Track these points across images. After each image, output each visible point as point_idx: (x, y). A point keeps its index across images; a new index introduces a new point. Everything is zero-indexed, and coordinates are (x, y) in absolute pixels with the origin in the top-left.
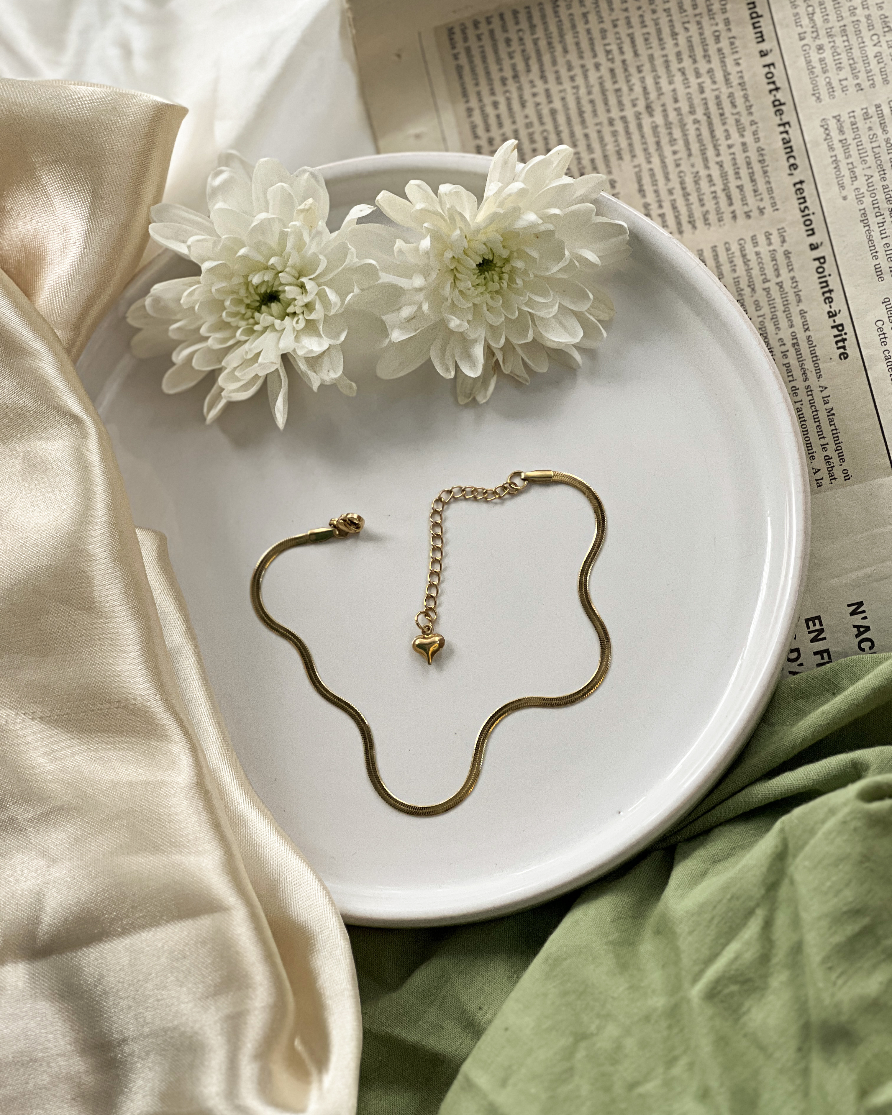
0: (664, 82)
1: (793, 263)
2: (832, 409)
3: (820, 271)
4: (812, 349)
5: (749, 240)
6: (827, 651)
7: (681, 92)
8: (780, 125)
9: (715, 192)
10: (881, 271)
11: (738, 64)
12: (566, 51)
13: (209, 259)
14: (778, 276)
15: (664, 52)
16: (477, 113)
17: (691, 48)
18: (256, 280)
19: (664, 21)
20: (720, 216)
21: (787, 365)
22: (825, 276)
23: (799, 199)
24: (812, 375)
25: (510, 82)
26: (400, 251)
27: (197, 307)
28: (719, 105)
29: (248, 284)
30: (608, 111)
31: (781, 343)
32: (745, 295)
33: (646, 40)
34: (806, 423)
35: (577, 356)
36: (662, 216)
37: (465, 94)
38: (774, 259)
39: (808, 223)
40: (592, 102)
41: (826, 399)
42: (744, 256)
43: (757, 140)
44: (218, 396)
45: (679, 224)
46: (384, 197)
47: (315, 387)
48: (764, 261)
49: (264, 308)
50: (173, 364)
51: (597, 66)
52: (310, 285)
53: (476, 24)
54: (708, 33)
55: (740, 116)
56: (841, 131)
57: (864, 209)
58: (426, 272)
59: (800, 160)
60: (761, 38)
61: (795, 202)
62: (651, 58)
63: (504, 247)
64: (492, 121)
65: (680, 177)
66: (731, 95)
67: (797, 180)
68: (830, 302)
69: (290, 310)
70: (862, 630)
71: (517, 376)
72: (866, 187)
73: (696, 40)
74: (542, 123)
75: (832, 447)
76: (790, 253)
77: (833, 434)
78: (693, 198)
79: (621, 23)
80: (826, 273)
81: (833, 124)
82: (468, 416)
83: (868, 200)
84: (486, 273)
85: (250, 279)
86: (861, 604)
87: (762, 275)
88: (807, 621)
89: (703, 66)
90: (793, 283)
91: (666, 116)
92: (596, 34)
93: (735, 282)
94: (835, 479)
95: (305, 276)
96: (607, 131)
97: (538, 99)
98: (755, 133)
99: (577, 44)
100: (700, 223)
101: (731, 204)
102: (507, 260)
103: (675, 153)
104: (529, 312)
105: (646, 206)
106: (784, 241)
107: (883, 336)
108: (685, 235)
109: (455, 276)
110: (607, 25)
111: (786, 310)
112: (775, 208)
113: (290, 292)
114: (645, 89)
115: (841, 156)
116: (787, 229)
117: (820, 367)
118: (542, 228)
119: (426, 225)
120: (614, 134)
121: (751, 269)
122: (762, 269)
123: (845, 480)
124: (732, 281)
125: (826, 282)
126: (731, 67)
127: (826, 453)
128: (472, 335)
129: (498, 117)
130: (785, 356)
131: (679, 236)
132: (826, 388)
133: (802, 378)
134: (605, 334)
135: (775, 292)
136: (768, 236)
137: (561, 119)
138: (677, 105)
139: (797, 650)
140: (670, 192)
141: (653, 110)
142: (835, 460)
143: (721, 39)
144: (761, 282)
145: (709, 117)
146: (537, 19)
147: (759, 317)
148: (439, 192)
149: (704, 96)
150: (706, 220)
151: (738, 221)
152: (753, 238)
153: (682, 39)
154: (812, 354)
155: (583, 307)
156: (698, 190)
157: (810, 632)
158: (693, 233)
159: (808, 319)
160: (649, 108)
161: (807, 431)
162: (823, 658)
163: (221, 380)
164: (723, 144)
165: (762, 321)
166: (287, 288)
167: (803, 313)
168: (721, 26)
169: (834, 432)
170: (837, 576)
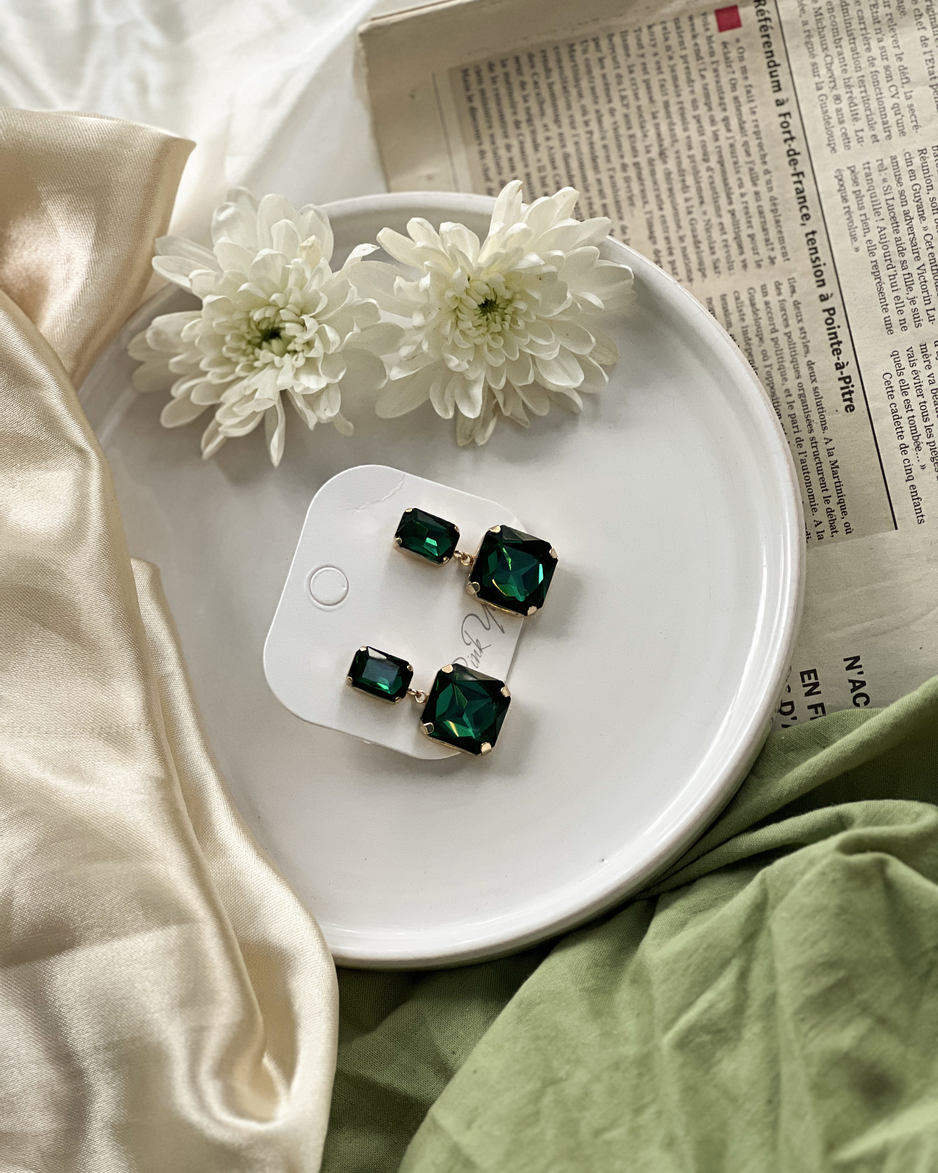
0: (678, 129)
1: (803, 313)
2: (836, 461)
3: (830, 322)
4: (818, 400)
5: (758, 289)
6: (822, 705)
7: (696, 139)
8: (793, 175)
9: (726, 241)
10: (890, 324)
11: (754, 113)
12: (580, 96)
13: (211, 293)
14: (787, 326)
15: (680, 99)
16: (489, 155)
17: (707, 95)
18: (257, 316)
19: (680, 68)
20: (730, 264)
21: (793, 416)
22: (834, 328)
23: (810, 249)
24: (817, 426)
25: (524, 125)
26: (400, 289)
27: (197, 341)
28: (733, 153)
29: (249, 320)
30: (622, 157)
31: (787, 394)
32: (752, 344)
33: (662, 86)
34: (810, 475)
35: (578, 400)
36: (672, 263)
37: (478, 136)
38: (783, 309)
39: (818, 273)
40: (605, 147)
41: (830, 451)
42: (753, 304)
43: (770, 189)
44: (216, 433)
45: (689, 271)
46: (385, 235)
47: (312, 424)
48: (773, 311)
49: (265, 344)
50: (172, 398)
51: (612, 112)
52: (310, 322)
53: (491, 67)
54: (725, 81)
55: (755, 164)
56: (856, 182)
57: (876, 261)
58: (425, 310)
59: (813, 211)
60: (778, 87)
61: (805, 252)
62: (666, 105)
63: (507, 288)
64: (505, 164)
65: (692, 224)
66: (746, 144)
67: (810, 230)
68: (838, 354)
69: (291, 347)
70: (857, 684)
71: (518, 419)
72: (879, 239)
73: (712, 87)
74: (554, 168)
75: (834, 500)
76: (799, 303)
77: (836, 487)
78: (704, 246)
79: (638, 69)
80: (834, 325)
81: (847, 175)
82: (466, 458)
83: (880, 252)
84: (489, 314)
85: (251, 314)
86: (857, 659)
87: (770, 325)
88: (802, 674)
89: (719, 115)
90: (801, 334)
91: (679, 163)
92: (612, 79)
93: (743, 331)
94: (836, 532)
95: (307, 314)
96: (619, 176)
97: (551, 143)
98: (769, 182)
99: (593, 89)
100: (710, 272)
101: (742, 253)
102: (510, 301)
103: (687, 200)
104: (531, 355)
105: (657, 252)
106: (793, 291)
107: (889, 390)
108: (694, 283)
109: (457, 316)
110: (624, 71)
111: (794, 361)
112: (786, 258)
113: (290, 329)
114: (659, 135)
115: (854, 207)
116: (797, 279)
117: (826, 418)
118: (545, 270)
119: (426, 263)
120: (627, 180)
121: (760, 318)
122: (771, 319)
123: (847, 533)
124: (740, 330)
125: (835, 333)
126: (747, 116)
127: (828, 506)
128: (471, 376)
129: (511, 160)
130: (792, 407)
131: (688, 284)
132: (831, 440)
133: (807, 429)
134: (607, 379)
135: (783, 342)
136: (778, 286)
137: (574, 164)
138: (691, 153)
139: (791, 703)
140: (681, 239)
141: (666, 157)
142: (838, 513)
143: (738, 87)
144: (770, 332)
145: (722, 165)
146: (552, 64)
147: (766, 367)
148: (440, 230)
149: (718, 144)
150: (716, 267)
151: (748, 270)
152: (764, 287)
153: (698, 86)
154: (818, 406)
155: (586, 351)
156: (709, 237)
157: (804, 686)
158: (703, 281)
159: (815, 370)
160: (662, 154)
161: (810, 482)
162: (817, 712)
163: (219, 415)
164: (736, 192)
165: (768, 372)
166: (287, 325)
167: (810, 364)
168: (738, 75)
169: (838, 484)
170: (835, 630)
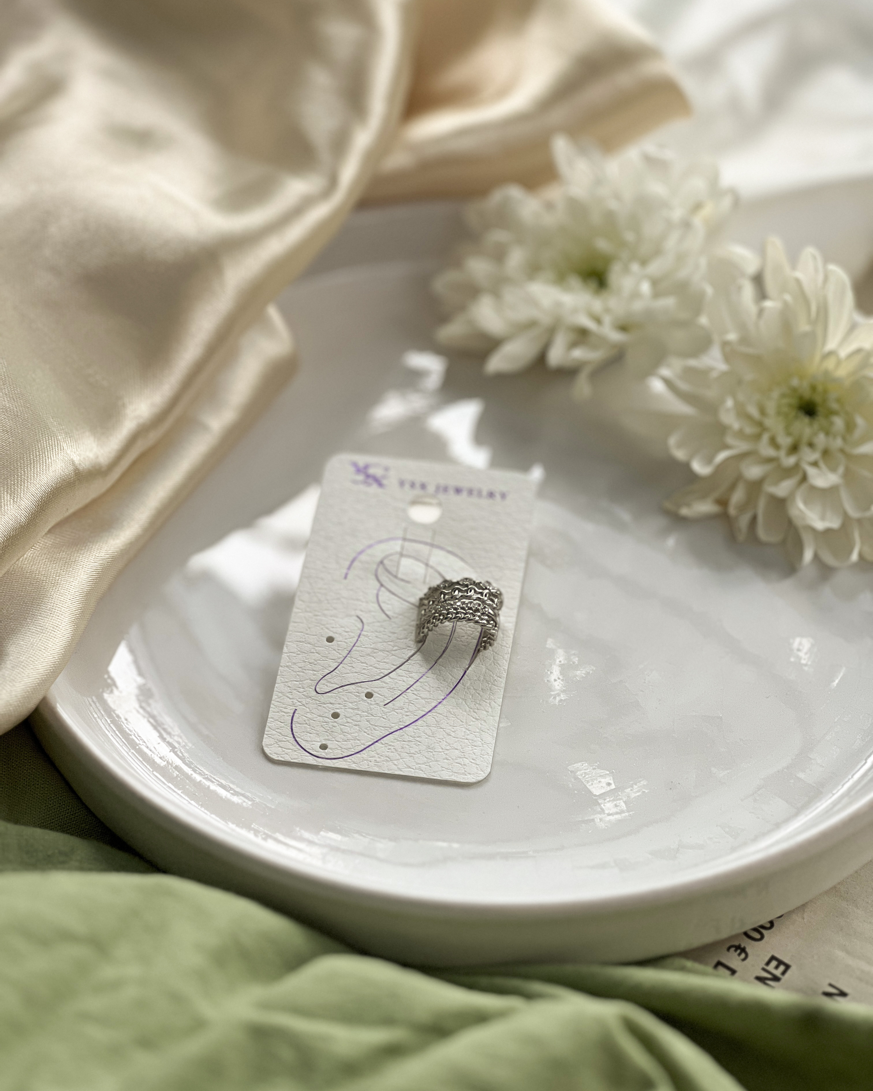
35: (809, 554)
58: (745, 336)
71: (737, 526)
84: (801, 413)
85: (596, 240)
86: (843, 994)
88: (773, 958)
104: (805, 471)
128: (731, 441)
134: (854, 559)
155: (857, 515)
157: (764, 970)
170: (848, 952)
